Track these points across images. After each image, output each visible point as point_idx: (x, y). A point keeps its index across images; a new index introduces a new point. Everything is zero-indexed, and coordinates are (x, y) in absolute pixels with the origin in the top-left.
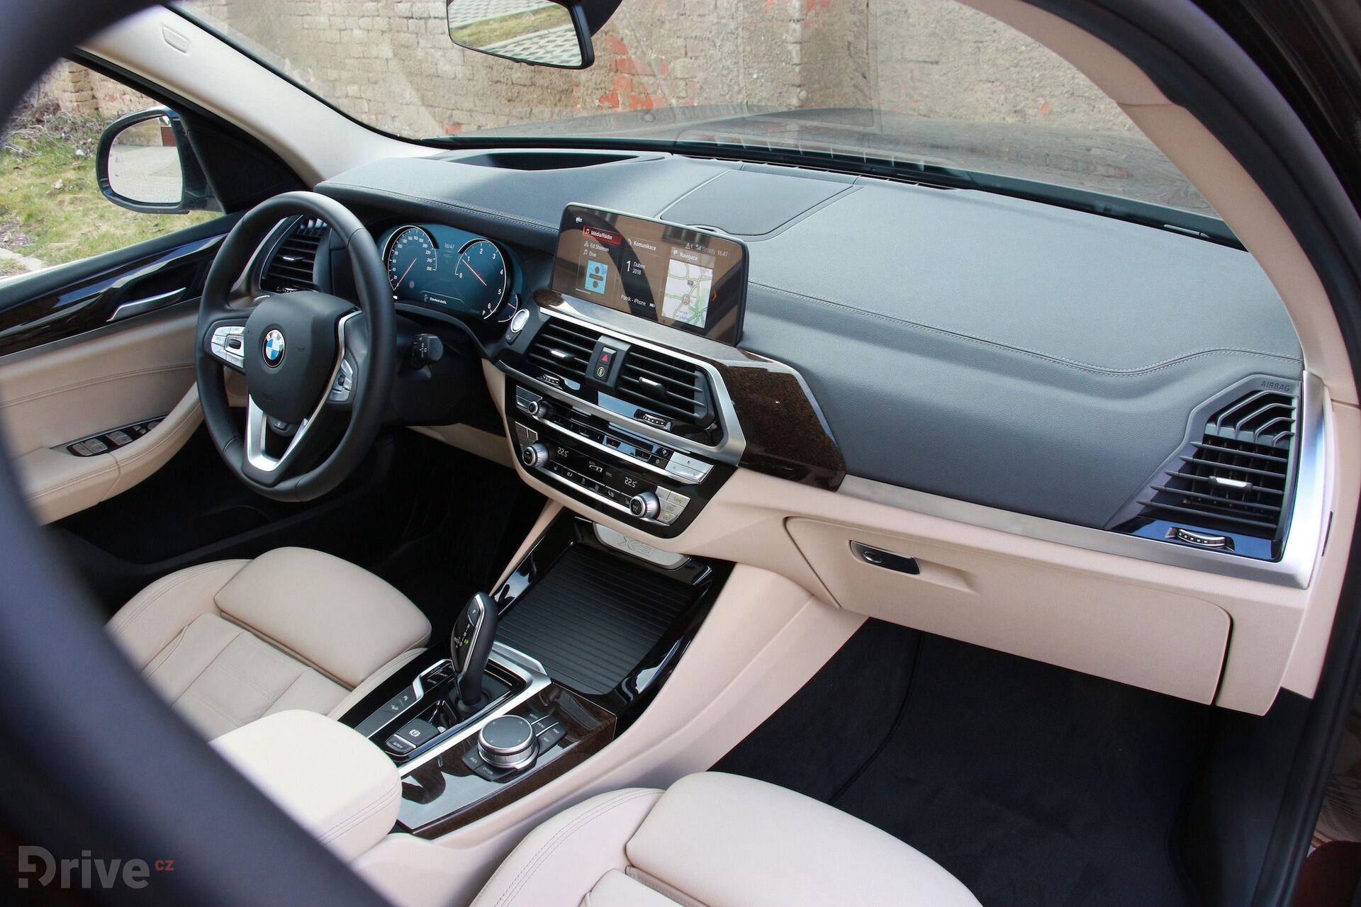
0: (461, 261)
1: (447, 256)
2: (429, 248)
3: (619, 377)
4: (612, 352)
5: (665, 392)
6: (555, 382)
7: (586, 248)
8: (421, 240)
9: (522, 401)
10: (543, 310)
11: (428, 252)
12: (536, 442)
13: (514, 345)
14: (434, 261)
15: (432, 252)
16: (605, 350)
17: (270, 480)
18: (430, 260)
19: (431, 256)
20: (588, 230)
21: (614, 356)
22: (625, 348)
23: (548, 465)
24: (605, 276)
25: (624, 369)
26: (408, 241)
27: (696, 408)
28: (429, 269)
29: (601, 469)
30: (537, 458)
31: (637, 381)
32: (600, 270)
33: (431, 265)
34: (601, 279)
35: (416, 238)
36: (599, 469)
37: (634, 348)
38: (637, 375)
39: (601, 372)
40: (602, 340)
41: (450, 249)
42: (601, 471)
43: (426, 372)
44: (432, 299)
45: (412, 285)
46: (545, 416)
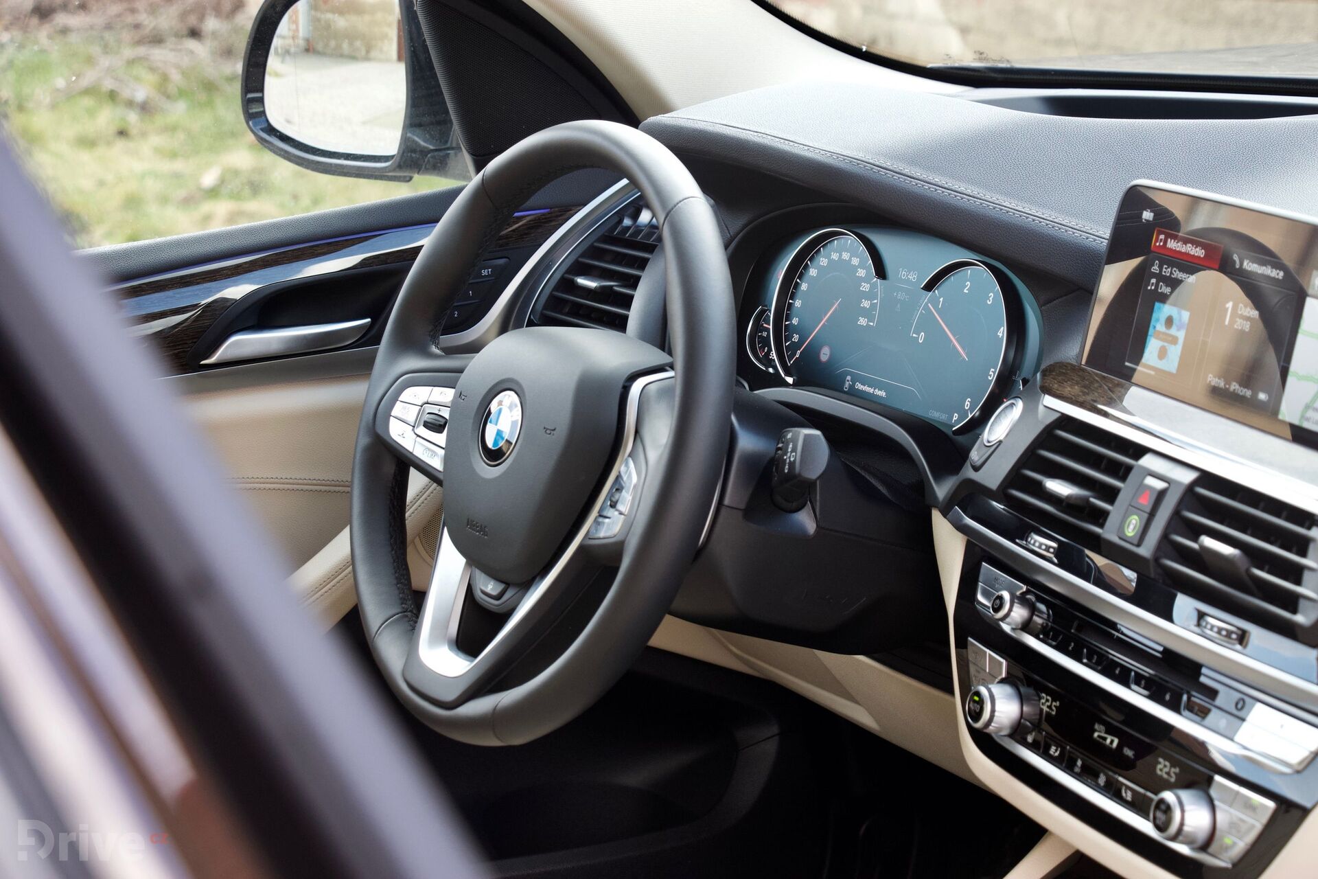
0: (926, 306)
1: (900, 296)
2: (866, 280)
3: (1165, 537)
4: (1160, 485)
5: (1248, 571)
6: (1048, 548)
7: (1154, 275)
8: (855, 261)
9: (986, 594)
10: (1049, 401)
11: (865, 287)
12: (1002, 681)
13: (981, 471)
14: (873, 306)
15: (873, 286)
16: (1150, 481)
17: (450, 695)
18: (866, 304)
19: (870, 296)
20: (1162, 237)
21: (1162, 494)
22: (1187, 477)
23: (1018, 731)
24: (1181, 335)
25: (1179, 523)
26: (831, 261)
27: (1302, 603)
28: (862, 321)
29: (1116, 741)
30: (993, 711)
31: (1195, 546)
32: (1176, 321)
33: (867, 313)
34: (1174, 340)
35: (846, 256)
36: (1112, 742)
37: (1207, 479)
38: (1196, 531)
39: (1132, 527)
40: (1147, 461)
41: (908, 281)
42: (1115, 744)
43: (806, 521)
44: (859, 386)
45: (825, 355)
46: (1026, 627)
